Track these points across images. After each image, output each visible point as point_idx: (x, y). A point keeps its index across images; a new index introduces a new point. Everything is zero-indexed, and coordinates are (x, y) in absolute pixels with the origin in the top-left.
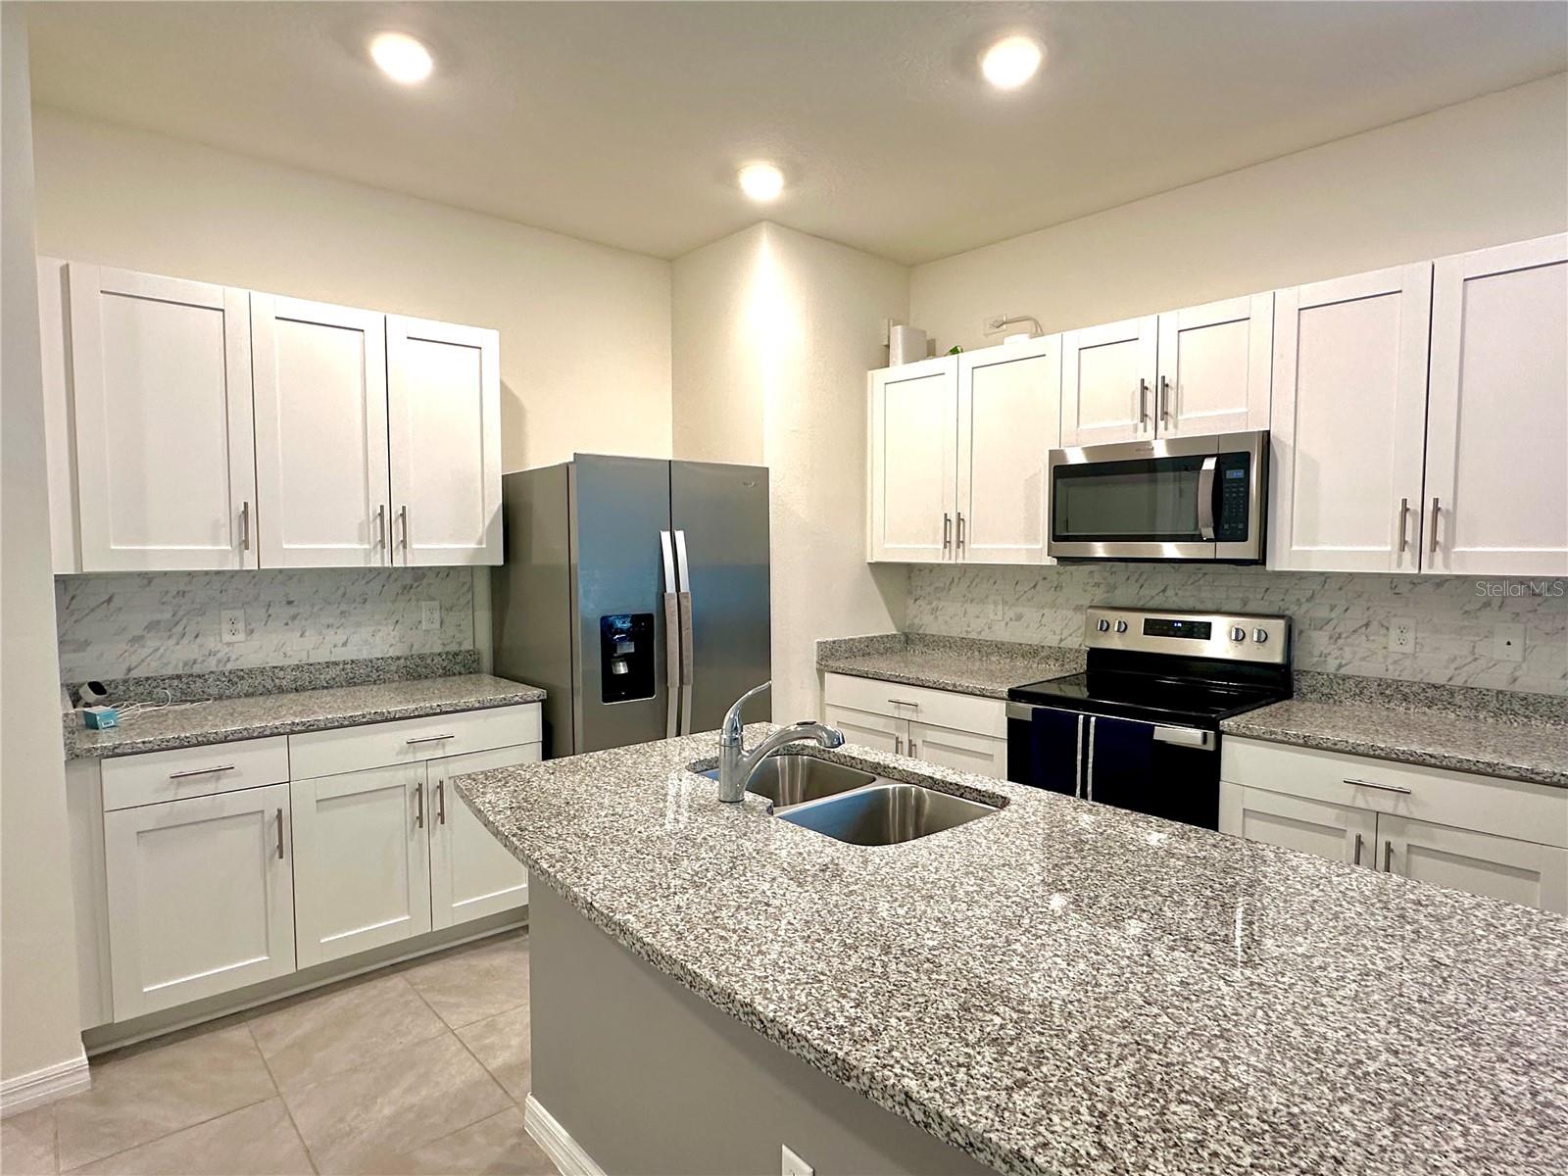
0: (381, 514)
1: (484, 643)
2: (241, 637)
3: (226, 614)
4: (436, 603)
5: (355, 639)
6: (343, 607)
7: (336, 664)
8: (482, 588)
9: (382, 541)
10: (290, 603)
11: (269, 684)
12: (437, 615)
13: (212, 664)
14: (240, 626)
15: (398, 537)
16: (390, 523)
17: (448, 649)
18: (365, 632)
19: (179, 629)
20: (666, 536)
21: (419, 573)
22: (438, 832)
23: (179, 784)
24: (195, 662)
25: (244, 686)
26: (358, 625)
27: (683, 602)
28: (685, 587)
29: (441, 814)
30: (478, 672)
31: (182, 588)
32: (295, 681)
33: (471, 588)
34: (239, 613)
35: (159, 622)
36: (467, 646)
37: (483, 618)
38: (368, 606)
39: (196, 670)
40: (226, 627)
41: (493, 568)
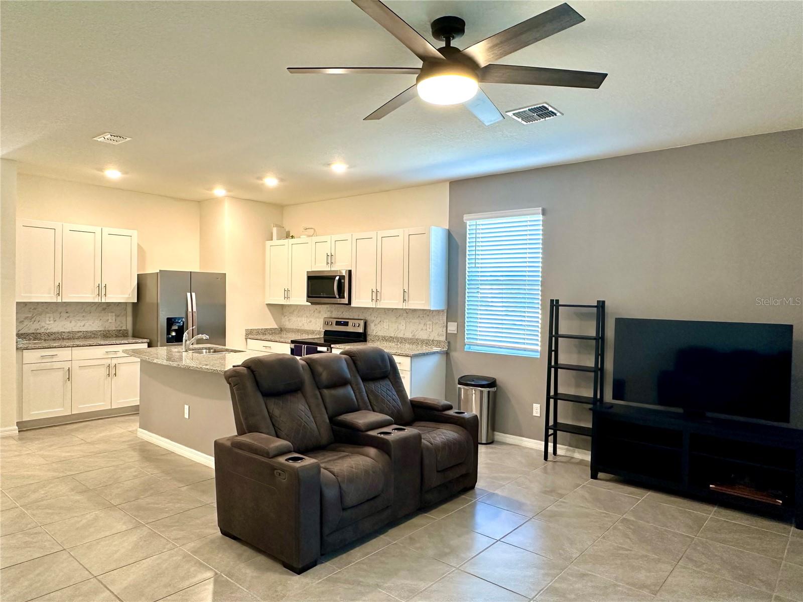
0: (99, 286)
1: (129, 327)
2: (52, 322)
3: (48, 315)
4: (114, 314)
5: (87, 324)
6: (84, 314)
7: (81, 332)
8: (130, 310)
9: (99, 294)
10: (67, 312)
11: (60, 337)
12: (114, 318)
13: (43, 330)
14: (52, 319)
15: (103, 293)
16: (101, 289)
17: (117, 329)
18: (90, 322)
19: (33, 320)
20: (189, 294)
21: (109, 304)
22: (114, 379)
23: (43, 358)
24: (38, 329)
25: (52, 337)
26: (88, 320)
27: (194, 314)
28: (195, 310)
29: (115, 374)
30: (127, 336)
31: (35, 307)
32: (68, 336)
33: (126, 310)
34: (51, 315)
35: (28, 317)
36: (124, 328)
37: (130, 319)
38: (91, 314)
39: (38, 332)
40: (47, 319)
41: (133, 303)
